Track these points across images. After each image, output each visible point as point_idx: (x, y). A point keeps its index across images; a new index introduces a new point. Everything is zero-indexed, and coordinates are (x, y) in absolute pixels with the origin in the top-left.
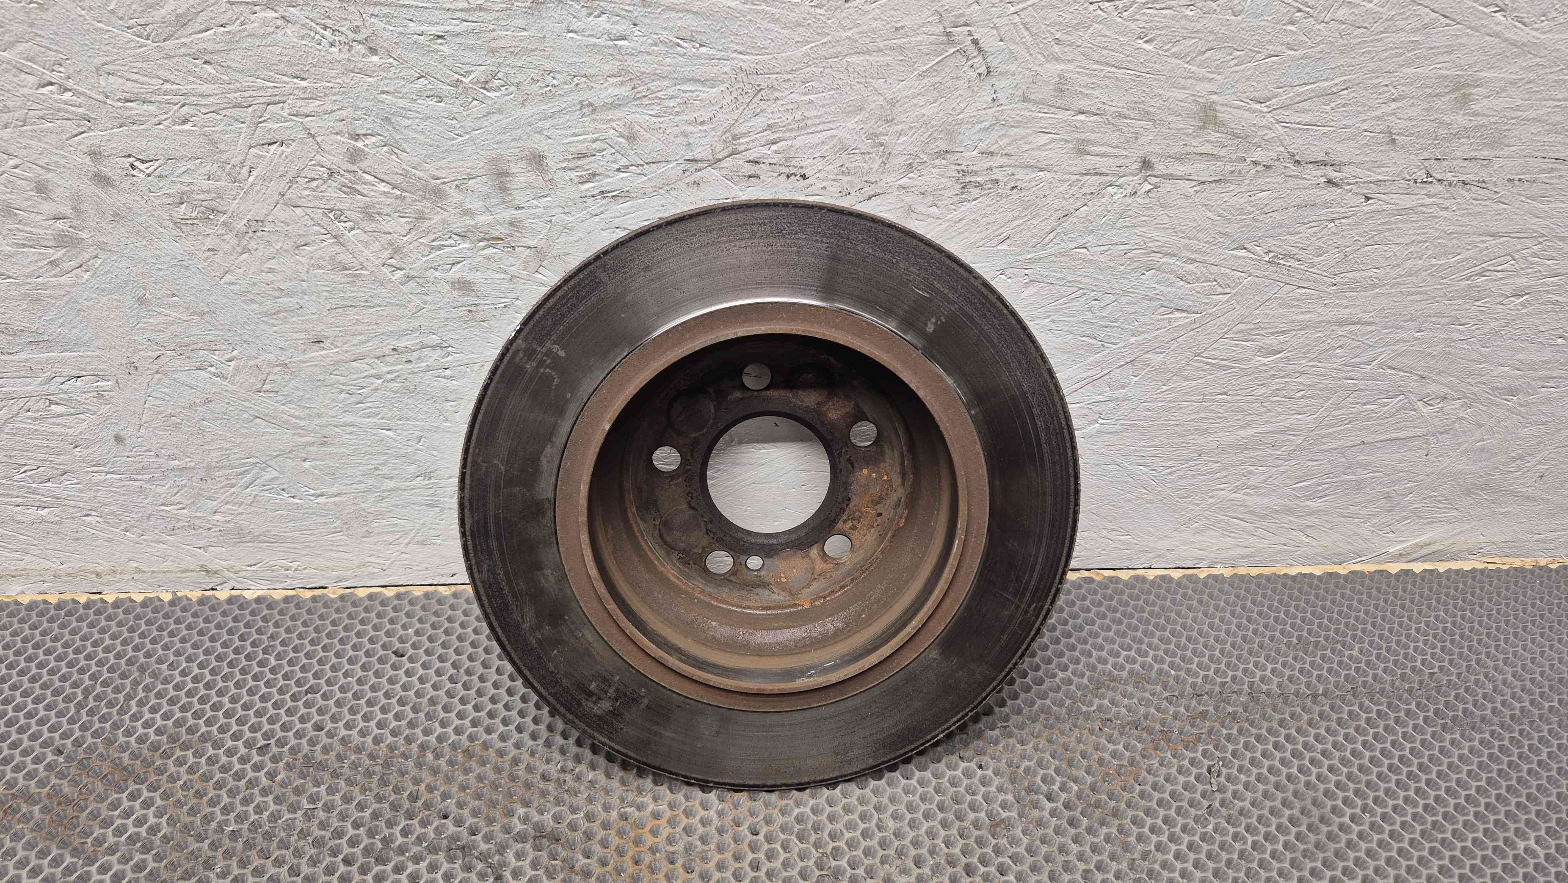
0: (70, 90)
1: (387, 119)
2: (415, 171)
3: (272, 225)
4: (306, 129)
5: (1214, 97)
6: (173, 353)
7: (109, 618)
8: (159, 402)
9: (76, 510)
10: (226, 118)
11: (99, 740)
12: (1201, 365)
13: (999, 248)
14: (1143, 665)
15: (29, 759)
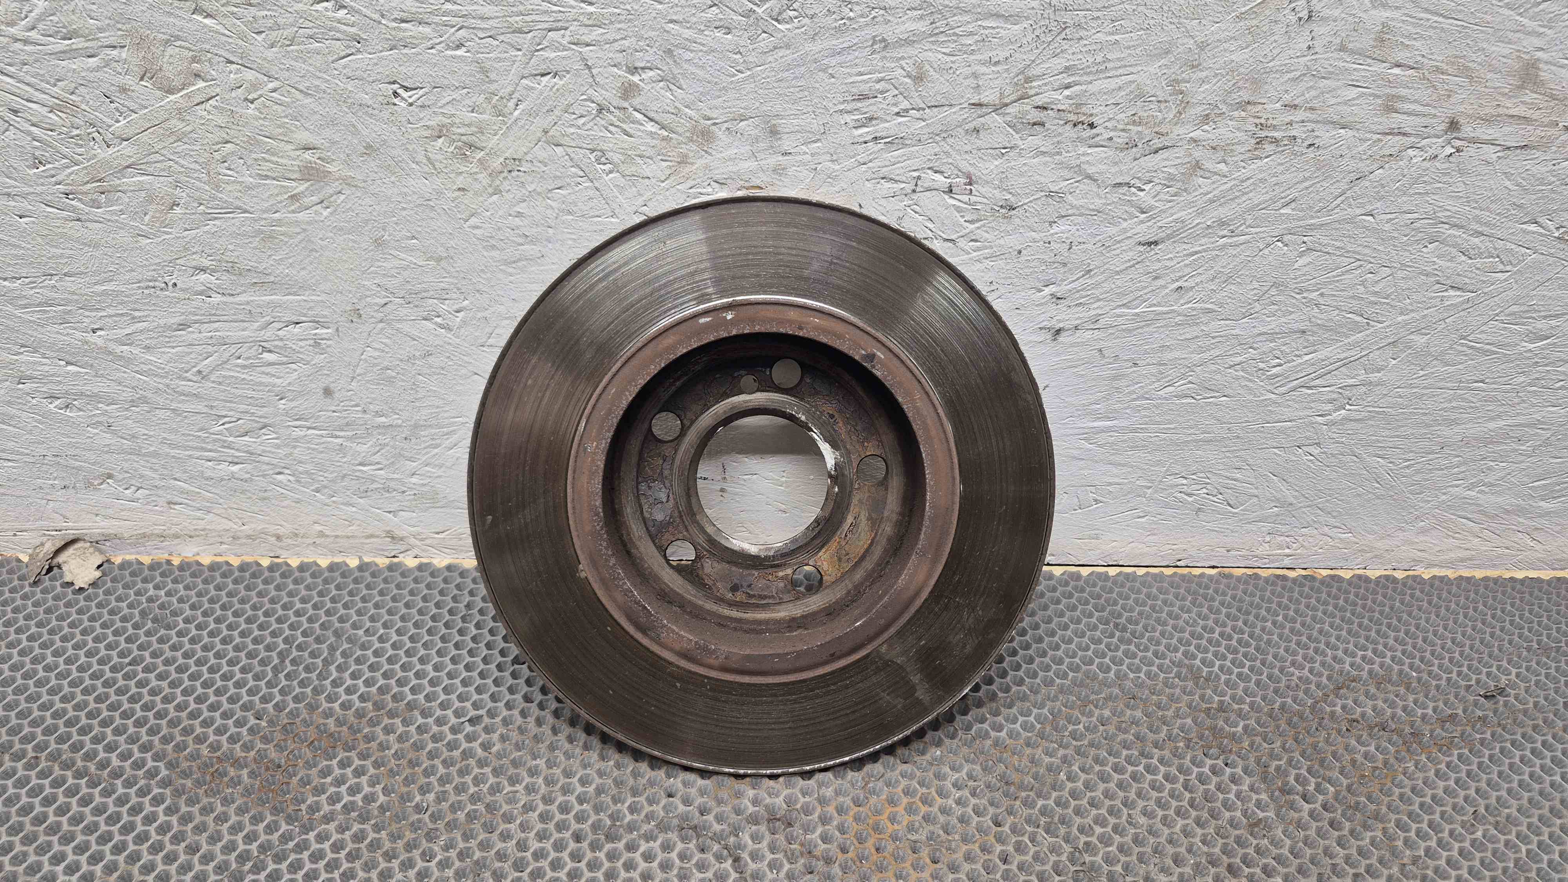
1: (669, 52)
2: (687, 110)
3: (529, 165)
4: (584, 59)
5: (1539, 54)
6: (401, 301)
7: (296, 582)
8: (377, 354)
9: (270, 467)
10: (503, 45)
11: (301, 705)
12: (1465, 349)
13: (1282, 211)
14: (1382, 666)
15: (230, 722)
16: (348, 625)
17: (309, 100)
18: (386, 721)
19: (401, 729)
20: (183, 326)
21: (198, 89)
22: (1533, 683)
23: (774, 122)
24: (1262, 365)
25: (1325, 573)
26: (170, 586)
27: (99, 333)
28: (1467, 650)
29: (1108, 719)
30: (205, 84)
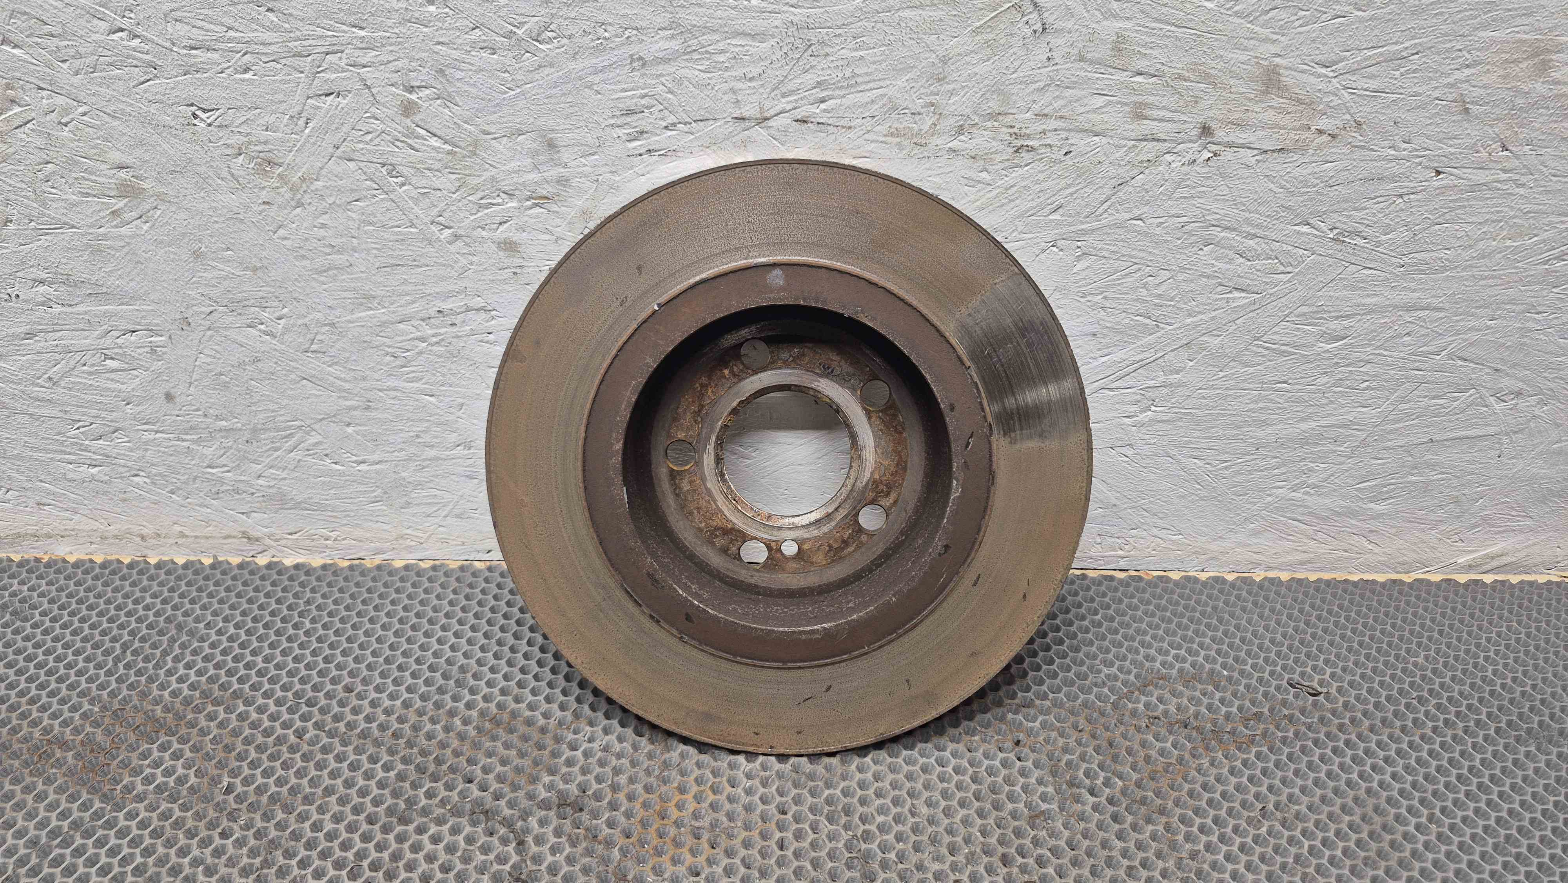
0: (138, 37)
1: (441, 71)
2: (466, 126)
3: (326, 179)
4: (362, 80)
5: (1278, 60)
6: (225, 309)
7: (151, 579)
8: (209, 360)
9: (126, 469)
10: (286, 68)
11: (134, 693)
12: (1261, 350)
13: (1051, 217)
14: (1193, 665)
15: (66, 707)
16: (191, 619)
17: (116, 123)
19: (222, 715)
20: (30, 335)
21: (16, 114)
22: (1346, 682)
23: (550, 136)
25: (1155, 574)
26: (34, 581)
28: (1285, 650)
30: (21, 109)
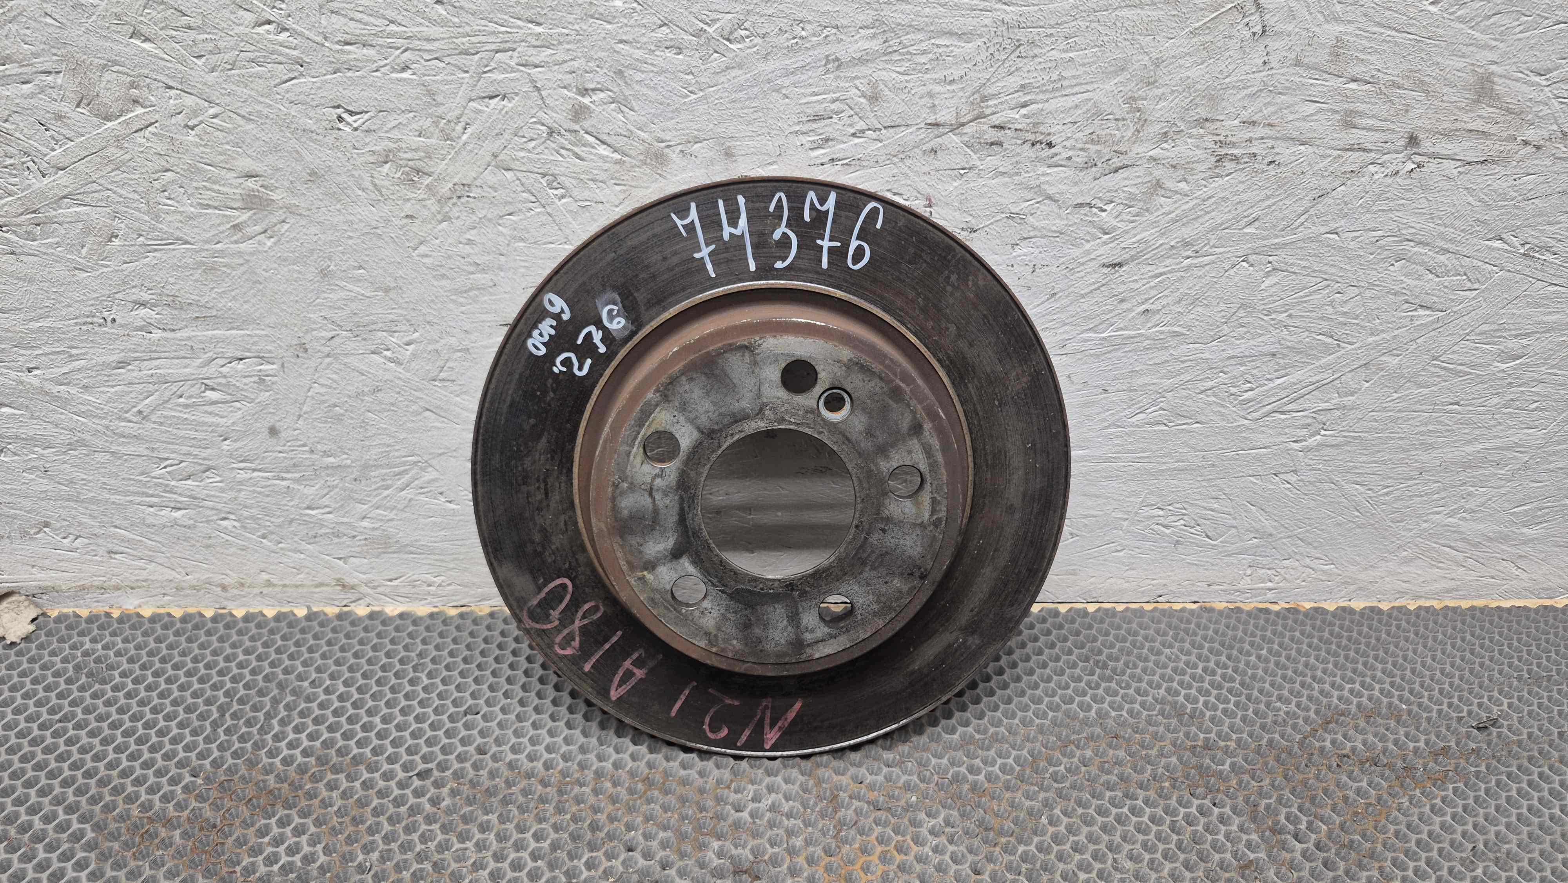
0: (287, 30)
1: (620, 73)
2: (639, 132)
3: (479, 190)
4: (533, 81)
5: (1493, 68)
6: (349, 334)
7: (240, 633)
8: (323, 390)
9: (214, 512)
10: (449, 67)
11: (240, 761)
12: (1438, 370)
13: (1245, 230)
14: (1370, 699)
15: (164, 780)
16: (292, 677)
17: (251, 126)
18: (330, 776)
19: (345, 785)
20: (122, 364)
21: (137, 116)
22: (1525, 713)
23: (729, 144)
24: (1233, 390)
25: (1308, 605)
26: (108, 639)
27: (35, 372)
28: (1457, 681)
29: (1090, 759)
30: (142, 110)
